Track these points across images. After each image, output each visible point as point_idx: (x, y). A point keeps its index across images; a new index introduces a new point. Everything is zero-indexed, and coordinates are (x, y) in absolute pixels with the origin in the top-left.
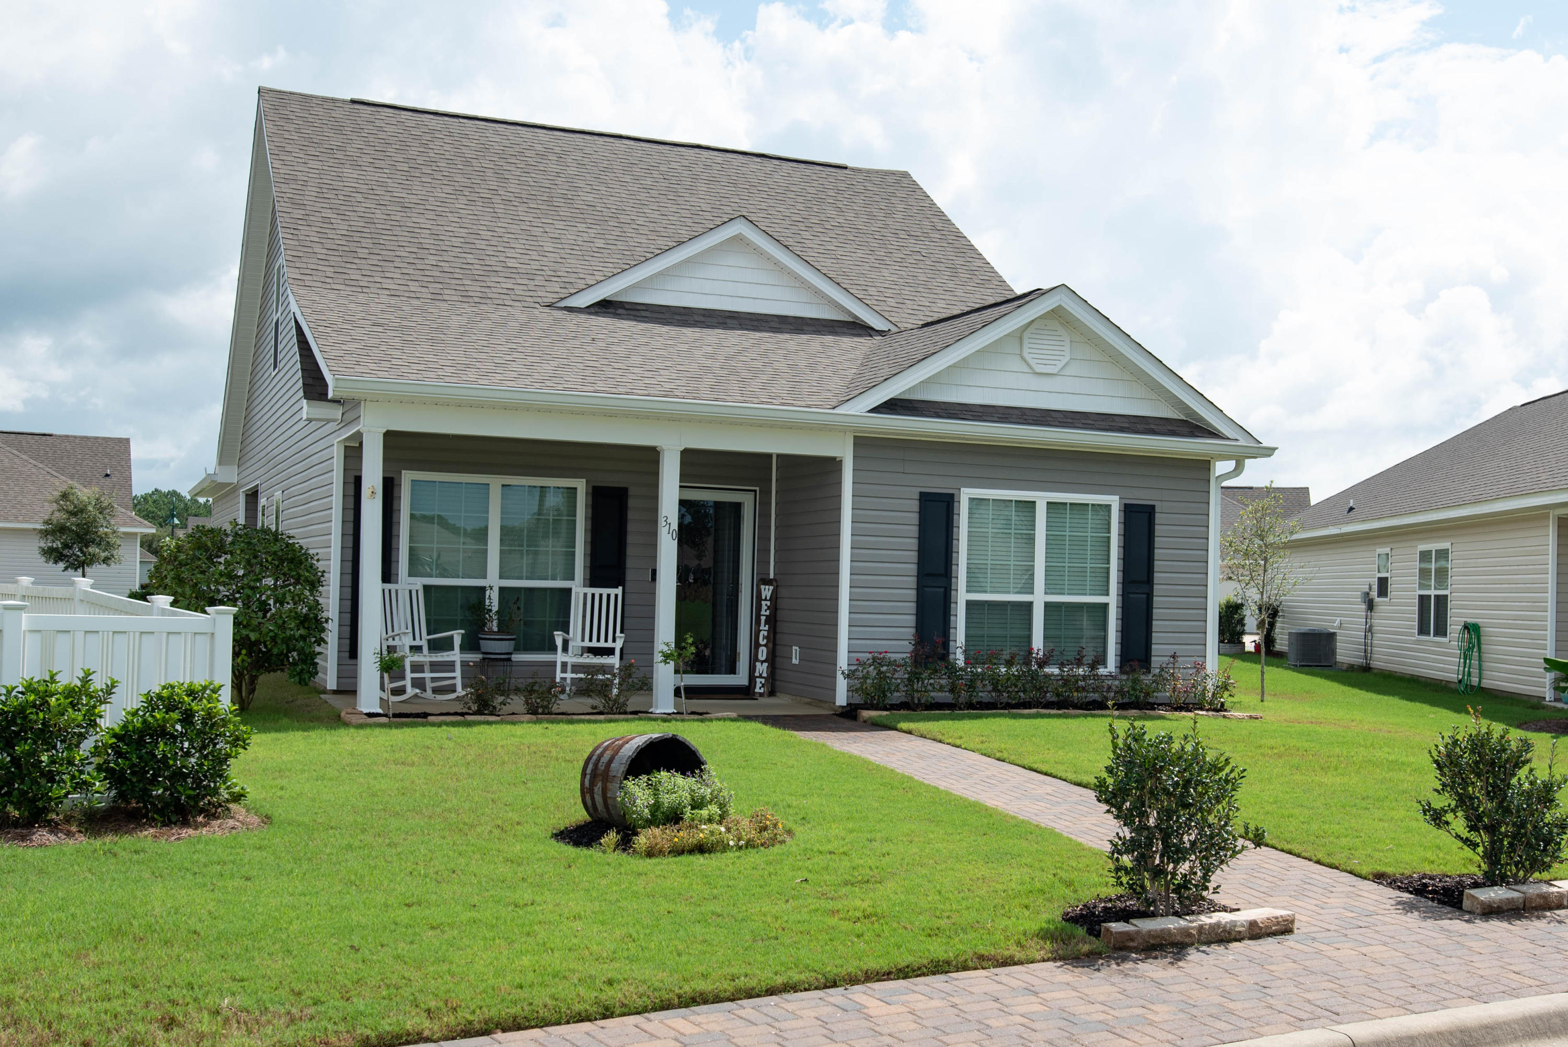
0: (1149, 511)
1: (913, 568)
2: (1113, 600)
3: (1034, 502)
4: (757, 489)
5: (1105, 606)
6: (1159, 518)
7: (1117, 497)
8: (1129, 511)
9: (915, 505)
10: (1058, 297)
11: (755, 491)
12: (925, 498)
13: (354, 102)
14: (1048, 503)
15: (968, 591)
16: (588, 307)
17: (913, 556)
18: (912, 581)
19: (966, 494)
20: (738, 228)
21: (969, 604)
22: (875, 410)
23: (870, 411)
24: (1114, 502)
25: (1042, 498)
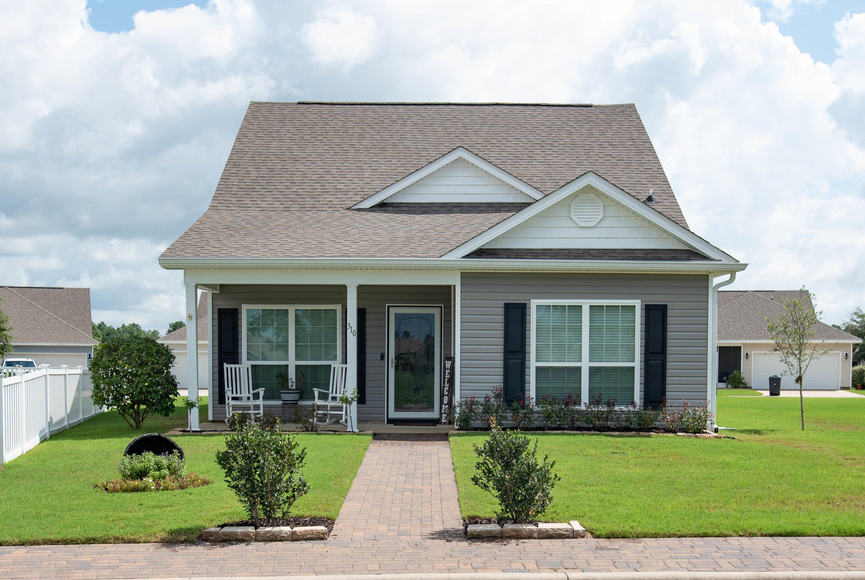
0: (663, 309)
1: (501, 348)
2: (637, 364)
3: (581, 306)
4: (443, 305)
5: (632, 369)
6: (670, 313)
7: (640, 301)
8: (649, 309)
9: (502, 311)
10: (588, 179)
11: (441, 307)
12: (508, 307)
13: (299, 103)
14: (590, 306)
15: (536, 361)
16: (371, 208)
17: (501, 341)
18: (501, 356)
19: (534, 303)
20: (460, 153)
21: (538, 369)
22: (468, 256)
23: (462, 258)
24: (638, 304)
25: (586, 304)
